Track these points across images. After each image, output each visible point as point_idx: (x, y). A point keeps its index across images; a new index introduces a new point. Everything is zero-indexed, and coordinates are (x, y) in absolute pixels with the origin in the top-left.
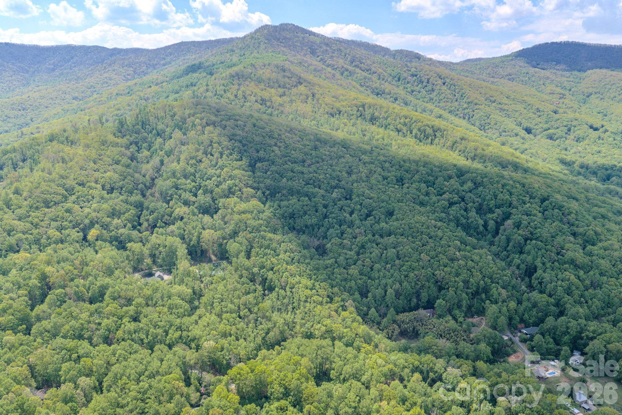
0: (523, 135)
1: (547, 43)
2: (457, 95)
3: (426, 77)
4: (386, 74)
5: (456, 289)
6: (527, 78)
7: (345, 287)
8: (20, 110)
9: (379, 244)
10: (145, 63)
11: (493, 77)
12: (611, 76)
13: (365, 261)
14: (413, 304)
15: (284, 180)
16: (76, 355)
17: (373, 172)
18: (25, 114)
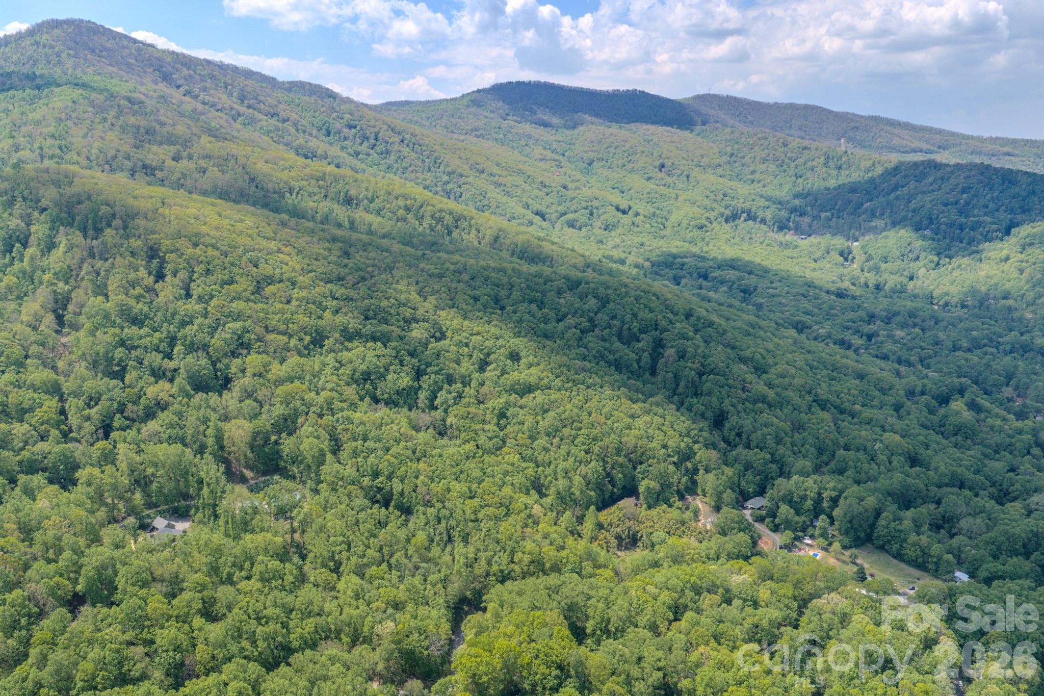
0: (539, 224)
1: (511, 83)
2: (427, 160)
3: (372, 130)
6: (501, 136)
11: (452, 132)
12: (611, 134)
14: (609, 495)
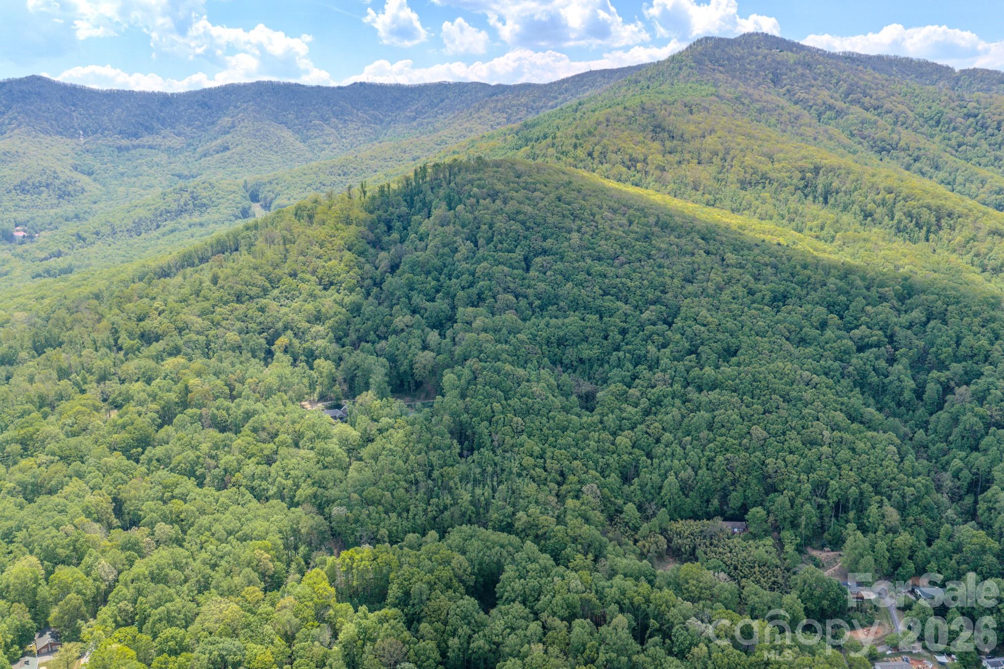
4: (911, 114)
5: (798, 494)
7: (596, 463)
8: (339, 175)
9: (689, 401)
10: (526, 105)
13: (652, 427)
14: (711, 509)
15: (570, 285)
16: (170, 494)
17: (734, 281)
18: (344, 181)
